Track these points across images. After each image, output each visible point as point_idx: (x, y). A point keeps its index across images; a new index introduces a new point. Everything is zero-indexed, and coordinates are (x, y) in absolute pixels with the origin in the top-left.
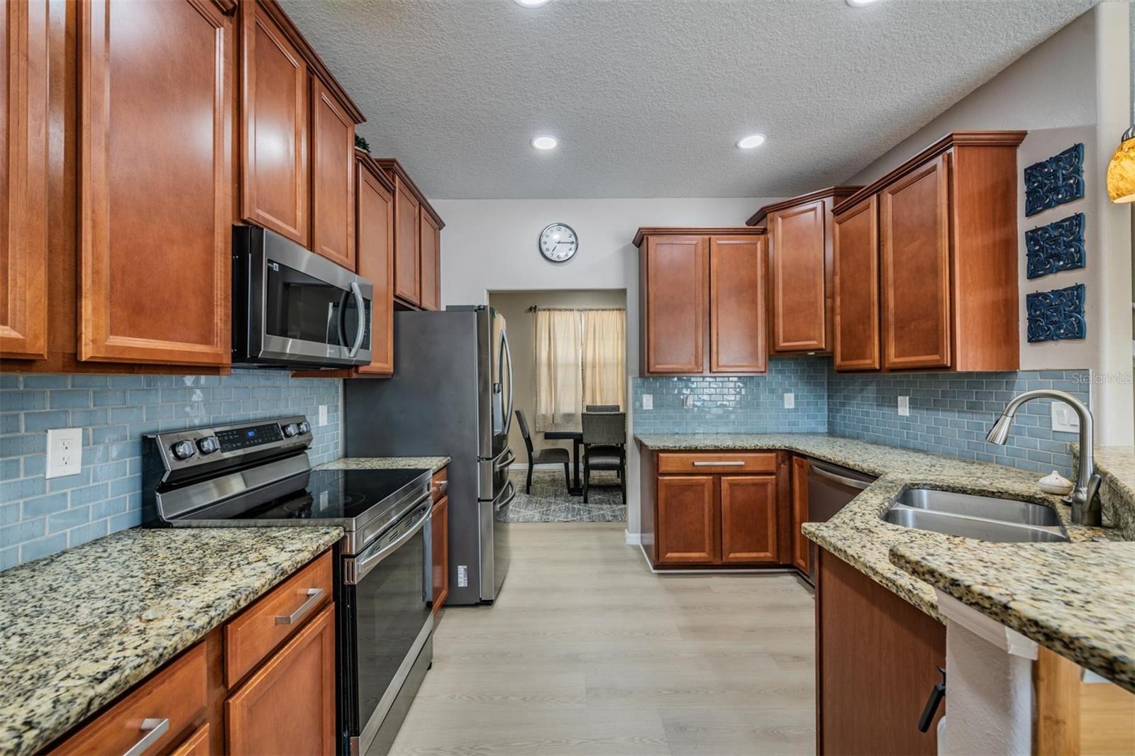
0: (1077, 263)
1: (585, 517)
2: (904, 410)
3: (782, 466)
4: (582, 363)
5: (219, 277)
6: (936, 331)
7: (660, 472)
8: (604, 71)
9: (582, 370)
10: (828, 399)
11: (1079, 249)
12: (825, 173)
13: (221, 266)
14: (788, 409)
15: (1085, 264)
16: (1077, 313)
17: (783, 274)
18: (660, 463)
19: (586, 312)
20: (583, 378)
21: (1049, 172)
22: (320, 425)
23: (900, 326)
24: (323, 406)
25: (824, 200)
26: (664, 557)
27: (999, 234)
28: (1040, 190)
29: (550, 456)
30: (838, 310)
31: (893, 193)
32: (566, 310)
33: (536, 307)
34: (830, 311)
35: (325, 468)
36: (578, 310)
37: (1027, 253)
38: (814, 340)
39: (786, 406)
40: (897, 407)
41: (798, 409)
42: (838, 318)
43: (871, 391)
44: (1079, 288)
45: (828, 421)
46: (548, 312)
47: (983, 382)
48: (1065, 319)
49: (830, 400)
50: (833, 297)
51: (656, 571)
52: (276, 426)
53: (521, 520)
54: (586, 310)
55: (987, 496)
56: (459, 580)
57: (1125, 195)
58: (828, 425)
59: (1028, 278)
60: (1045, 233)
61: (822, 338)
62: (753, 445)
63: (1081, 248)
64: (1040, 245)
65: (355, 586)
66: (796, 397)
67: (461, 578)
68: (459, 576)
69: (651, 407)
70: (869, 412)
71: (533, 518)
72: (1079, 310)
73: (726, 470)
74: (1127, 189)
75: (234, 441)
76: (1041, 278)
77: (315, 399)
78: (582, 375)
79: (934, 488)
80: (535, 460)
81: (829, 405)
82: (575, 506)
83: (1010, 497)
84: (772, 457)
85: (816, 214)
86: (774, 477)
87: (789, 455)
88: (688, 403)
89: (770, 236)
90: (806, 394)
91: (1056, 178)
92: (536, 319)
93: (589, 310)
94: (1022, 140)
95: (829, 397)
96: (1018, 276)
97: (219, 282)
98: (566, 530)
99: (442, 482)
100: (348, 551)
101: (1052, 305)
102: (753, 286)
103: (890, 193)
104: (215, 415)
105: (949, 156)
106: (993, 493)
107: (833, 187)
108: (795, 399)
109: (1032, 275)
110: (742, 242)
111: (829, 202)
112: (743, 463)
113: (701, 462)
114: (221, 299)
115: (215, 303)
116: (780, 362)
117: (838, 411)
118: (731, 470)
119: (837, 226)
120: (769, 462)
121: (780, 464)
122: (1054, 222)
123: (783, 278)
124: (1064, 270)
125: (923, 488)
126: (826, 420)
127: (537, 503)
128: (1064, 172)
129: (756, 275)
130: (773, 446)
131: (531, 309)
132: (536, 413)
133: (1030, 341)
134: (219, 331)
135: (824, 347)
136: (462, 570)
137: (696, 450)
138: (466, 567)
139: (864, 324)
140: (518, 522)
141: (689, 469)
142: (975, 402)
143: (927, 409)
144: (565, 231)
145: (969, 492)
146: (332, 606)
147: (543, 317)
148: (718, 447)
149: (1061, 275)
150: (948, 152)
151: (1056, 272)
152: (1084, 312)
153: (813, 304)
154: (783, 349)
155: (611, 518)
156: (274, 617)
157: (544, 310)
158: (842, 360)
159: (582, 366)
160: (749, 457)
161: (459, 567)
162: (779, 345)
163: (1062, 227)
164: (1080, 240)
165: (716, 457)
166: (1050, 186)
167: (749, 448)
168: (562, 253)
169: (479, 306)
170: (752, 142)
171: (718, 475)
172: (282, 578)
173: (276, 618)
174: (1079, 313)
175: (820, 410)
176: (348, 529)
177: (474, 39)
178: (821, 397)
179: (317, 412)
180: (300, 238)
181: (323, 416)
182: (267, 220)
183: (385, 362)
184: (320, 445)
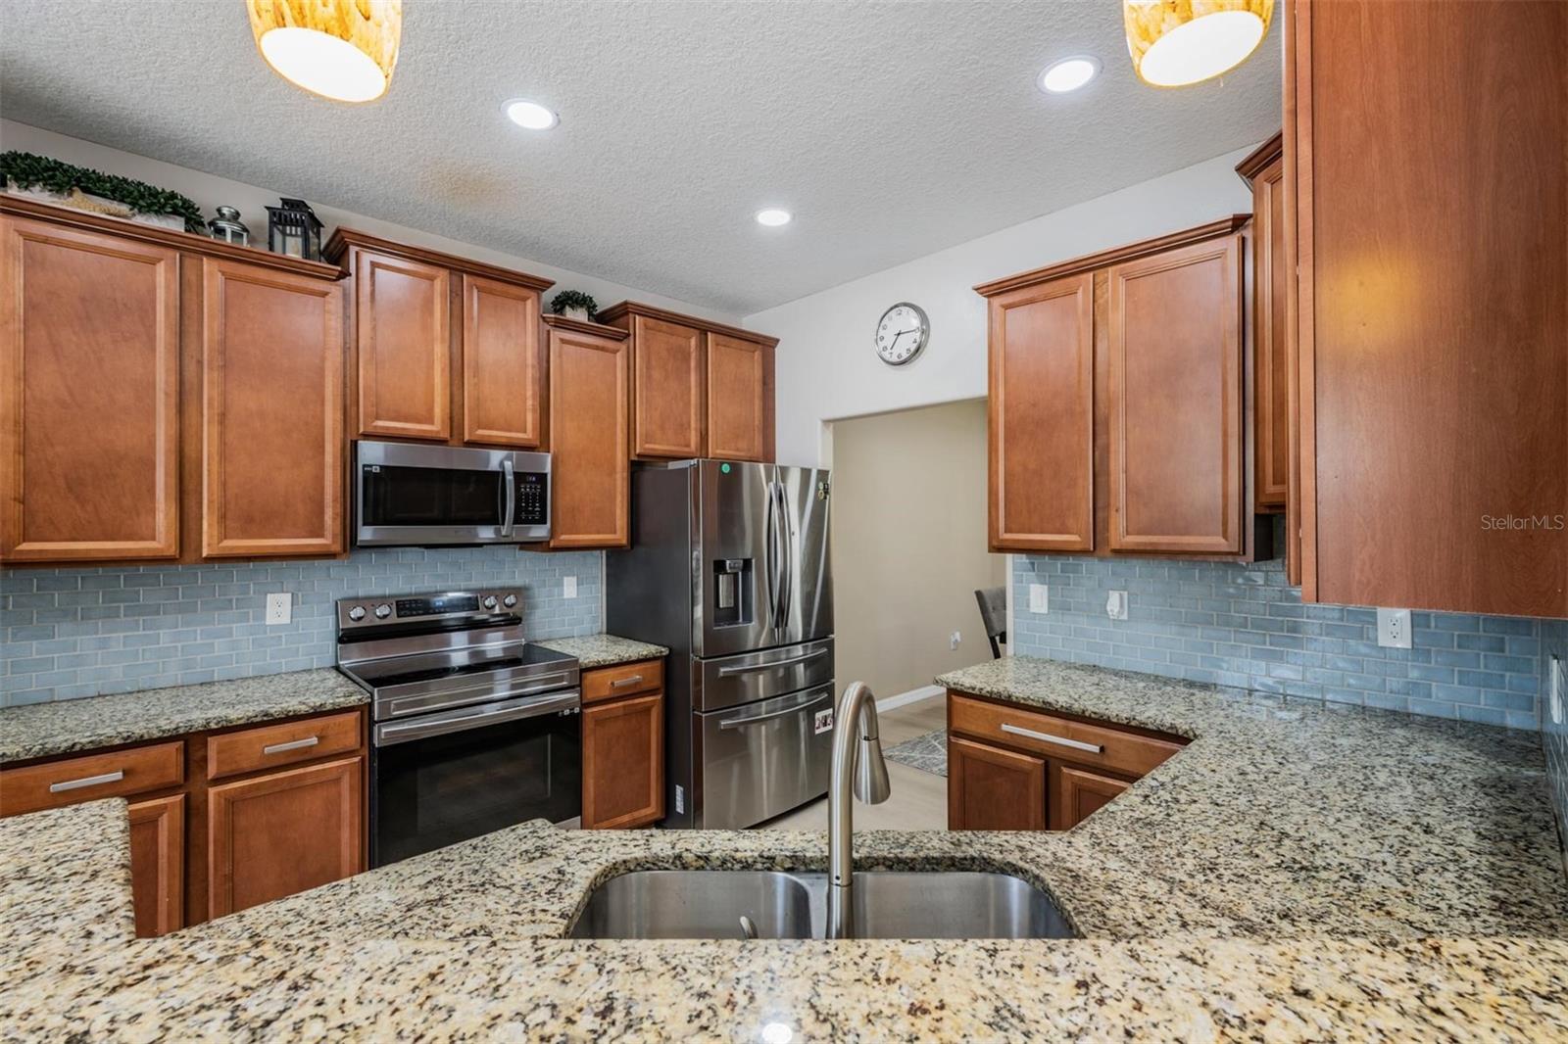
5: (328, 485)
7: (953, 728)
18: (953, 710)
22: (566, 597)
24: (570, 578)
56: (677, 803)
67: (679, 801)
68: (677, 798)
69: (1044, 609)
75: (416, 609)
77: (555, 571)
97: (328, 489)
112: (1096, 749)
113: (1015, 726)
130: (1173, 726)
134: (328, 527)
136: (680, 791)
137: (1008, 702)
138: (682, 789)
144: (908, 312)
148: (1050, 704)
161: (677, 787)
167: (1113, 720)
171: (1055, 760)
179: (560, 584)
180: (438, 432)
181: (570, 588)
182: (388, 428)
183: (611, 533)
184: (566, 618)
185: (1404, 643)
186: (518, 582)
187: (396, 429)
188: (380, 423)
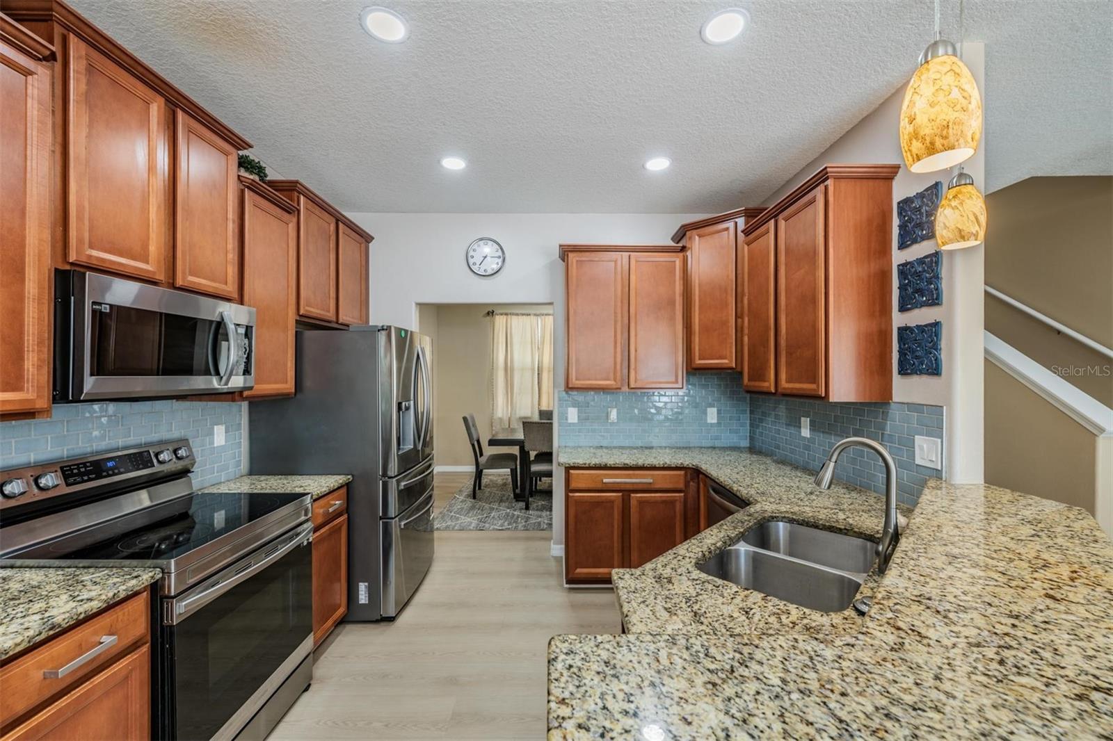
0: (935, 301)
1: (520, 526)
2: (806, 432)
3: (691, 483)
4: (538, 367)
5: (31, 323)
6: (814, 360)
7: (570, 488)
8: (487, 100)
9: (538, 374)
10: (750, 414)
11: (938, 286)
12: (741, 192)
13: (33, 312)
14: (711, 424)
15: (942, 302)
16: (934, 349)
17: (700, 291)
18: (570, 478)
19: (543, 317)
20: (538, 383)
21: (915, 208)
22: (215, 445)
23: (789, 354)
24: (220, 426)
25: (736, 220)
26: (573, 573)
27: (874, 266)
28: (909, 224)
29: (496, 461)
30: (746, 331)
31: (786, 220)
32: (523, 315)
33: (493, 312)
34: (739, 330)
35: (206, 491)
36: (535, 315)
37: (898, 286)
38: (725, 358)
39: (709, 421)
40: (800, 427)
41: (721, 423)
42: (746, 339)
43: (782, 410)
44: (937, 324)
45: (750, 436)
46: (505, 317)
47: (864, 410)
48: (925, 355)
49: (752, 416)
50: (742, 317)
51: (568, 586)
52: (146, 454)
53: (456, 528)
54: (543, 315)
55: (835, 532)
56: (360, 597)
57: (948, 244)
58: (750, 439)
59: (899, 311)
60: (913, 267)
61: (732, 357)
62: (661, 463)
63: (939, 285)
64: (908, 279)
65: (174, 626)
66: (719, 412)
67: (362, 595)
68: (360, 593)
69: (576, 421)
70: (779, 430)
71: (470, 525)
72: (936, 347)
73: (635, 487)
74: (949, 237)
75: (87, 473)
76: (909, 312)
77: (208, 420)
78: (538, 379)
79: (791, 521)
80: (482, 465)
81: (751, 420)
82: (516, 513)
83: (855, 534)
84: (680, 475)
85: (728, 234)
86: (682, 494)
87: (696, 473)
88: (612, 417)
89: (689, 253)
90: (728, 409)
91: (921, 214)
92: (494, 323)
93: (546, 315)
94: (896, 173)
95: (752, 412)
96: (892, 309)
97: (31, 327)
98: (497, 539)
99: (337, 502)
100: (166, 592)
101: (916, 340)
102: (672, 303)
103: (783, 219)
104: (69, 447)
105: (826, 188)
106: (840, 529)
107: (744, 208)
108: (718, 413)
109: (902, 309)
110: (662, 259)
111: (741, 222)
112: (651, 481)
113: (609, 479)
114: (33, 345)
115: (26, 349)
116: (703, 377)
117: (758, 427)
118: (640, 487)
119: (746, 247)
120: (677, 479)
121: (689, 482)
122: (919, 257)
123: (699, 296)
124: (927, 306)
125: (782, 521)
126: (748, 434)
127: (479, 509)
128: (927, 208)
129: (674, 293)
130: (682, 464)
131: (488, 313)
132: (493, 416)
133: (900, 373)
134: (30, 377)
135: (734, 366)
136: (364, 587)
137: (606, 467)
138: (366, 584)
139: (764, 347)
140: (453, 529)
141: (599, 486)
142: (859, 429)
143: (823, 432)
144: (492, 245)
145: (821, 527)
146: (145, 649)
147: (500, 321)
148: (627, 464)
149: (925, 310)
150: (826, 183)
151: (921, 307)
152: (940, 349)
153: (725, 323)
154: (699, 366)
155: (545, 526)
156: (42, 672)
157: (502, 314)
158: (749, 380)
159: (538, 369)
160: (658, 475)
161: (360, 584)
162: (694, 362)
163: (924, 263)
164: (937, 277)
165: (624, 474)
166: (916, 222)
167: (657, 466)
168: (492, 265)
169: (383, 326)
170: (658, 164)
171: (627, 492)
172: (51, 633)
173: (44, 673)
174: (936, 350)
175: (742, 425)
176: (166, 571)
177: (347, 70)
178: (744, 412)
179: (211, 433)
180: (154, 273)
181: (219, 436)
182: (103, 260)
183: (283, 383)
184: (216, 465)
185: (715, 421)
186: (175, 434)
187: (114, 263)
188: (95, 253)
